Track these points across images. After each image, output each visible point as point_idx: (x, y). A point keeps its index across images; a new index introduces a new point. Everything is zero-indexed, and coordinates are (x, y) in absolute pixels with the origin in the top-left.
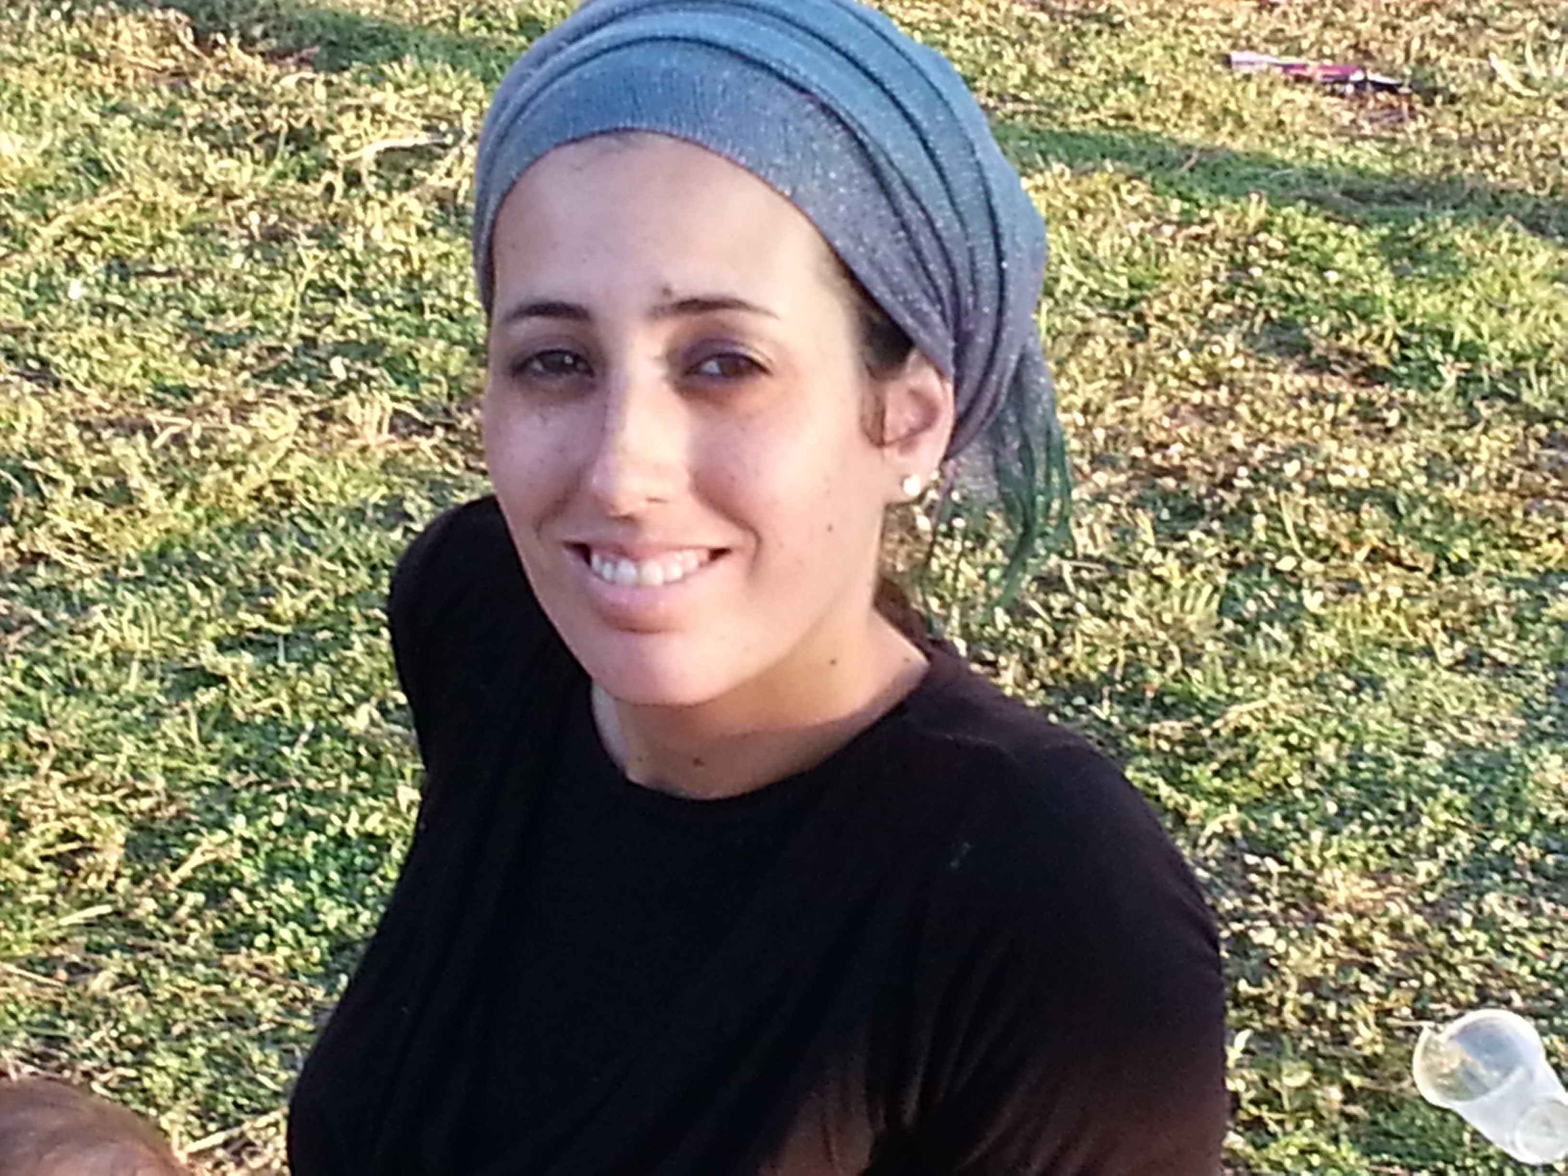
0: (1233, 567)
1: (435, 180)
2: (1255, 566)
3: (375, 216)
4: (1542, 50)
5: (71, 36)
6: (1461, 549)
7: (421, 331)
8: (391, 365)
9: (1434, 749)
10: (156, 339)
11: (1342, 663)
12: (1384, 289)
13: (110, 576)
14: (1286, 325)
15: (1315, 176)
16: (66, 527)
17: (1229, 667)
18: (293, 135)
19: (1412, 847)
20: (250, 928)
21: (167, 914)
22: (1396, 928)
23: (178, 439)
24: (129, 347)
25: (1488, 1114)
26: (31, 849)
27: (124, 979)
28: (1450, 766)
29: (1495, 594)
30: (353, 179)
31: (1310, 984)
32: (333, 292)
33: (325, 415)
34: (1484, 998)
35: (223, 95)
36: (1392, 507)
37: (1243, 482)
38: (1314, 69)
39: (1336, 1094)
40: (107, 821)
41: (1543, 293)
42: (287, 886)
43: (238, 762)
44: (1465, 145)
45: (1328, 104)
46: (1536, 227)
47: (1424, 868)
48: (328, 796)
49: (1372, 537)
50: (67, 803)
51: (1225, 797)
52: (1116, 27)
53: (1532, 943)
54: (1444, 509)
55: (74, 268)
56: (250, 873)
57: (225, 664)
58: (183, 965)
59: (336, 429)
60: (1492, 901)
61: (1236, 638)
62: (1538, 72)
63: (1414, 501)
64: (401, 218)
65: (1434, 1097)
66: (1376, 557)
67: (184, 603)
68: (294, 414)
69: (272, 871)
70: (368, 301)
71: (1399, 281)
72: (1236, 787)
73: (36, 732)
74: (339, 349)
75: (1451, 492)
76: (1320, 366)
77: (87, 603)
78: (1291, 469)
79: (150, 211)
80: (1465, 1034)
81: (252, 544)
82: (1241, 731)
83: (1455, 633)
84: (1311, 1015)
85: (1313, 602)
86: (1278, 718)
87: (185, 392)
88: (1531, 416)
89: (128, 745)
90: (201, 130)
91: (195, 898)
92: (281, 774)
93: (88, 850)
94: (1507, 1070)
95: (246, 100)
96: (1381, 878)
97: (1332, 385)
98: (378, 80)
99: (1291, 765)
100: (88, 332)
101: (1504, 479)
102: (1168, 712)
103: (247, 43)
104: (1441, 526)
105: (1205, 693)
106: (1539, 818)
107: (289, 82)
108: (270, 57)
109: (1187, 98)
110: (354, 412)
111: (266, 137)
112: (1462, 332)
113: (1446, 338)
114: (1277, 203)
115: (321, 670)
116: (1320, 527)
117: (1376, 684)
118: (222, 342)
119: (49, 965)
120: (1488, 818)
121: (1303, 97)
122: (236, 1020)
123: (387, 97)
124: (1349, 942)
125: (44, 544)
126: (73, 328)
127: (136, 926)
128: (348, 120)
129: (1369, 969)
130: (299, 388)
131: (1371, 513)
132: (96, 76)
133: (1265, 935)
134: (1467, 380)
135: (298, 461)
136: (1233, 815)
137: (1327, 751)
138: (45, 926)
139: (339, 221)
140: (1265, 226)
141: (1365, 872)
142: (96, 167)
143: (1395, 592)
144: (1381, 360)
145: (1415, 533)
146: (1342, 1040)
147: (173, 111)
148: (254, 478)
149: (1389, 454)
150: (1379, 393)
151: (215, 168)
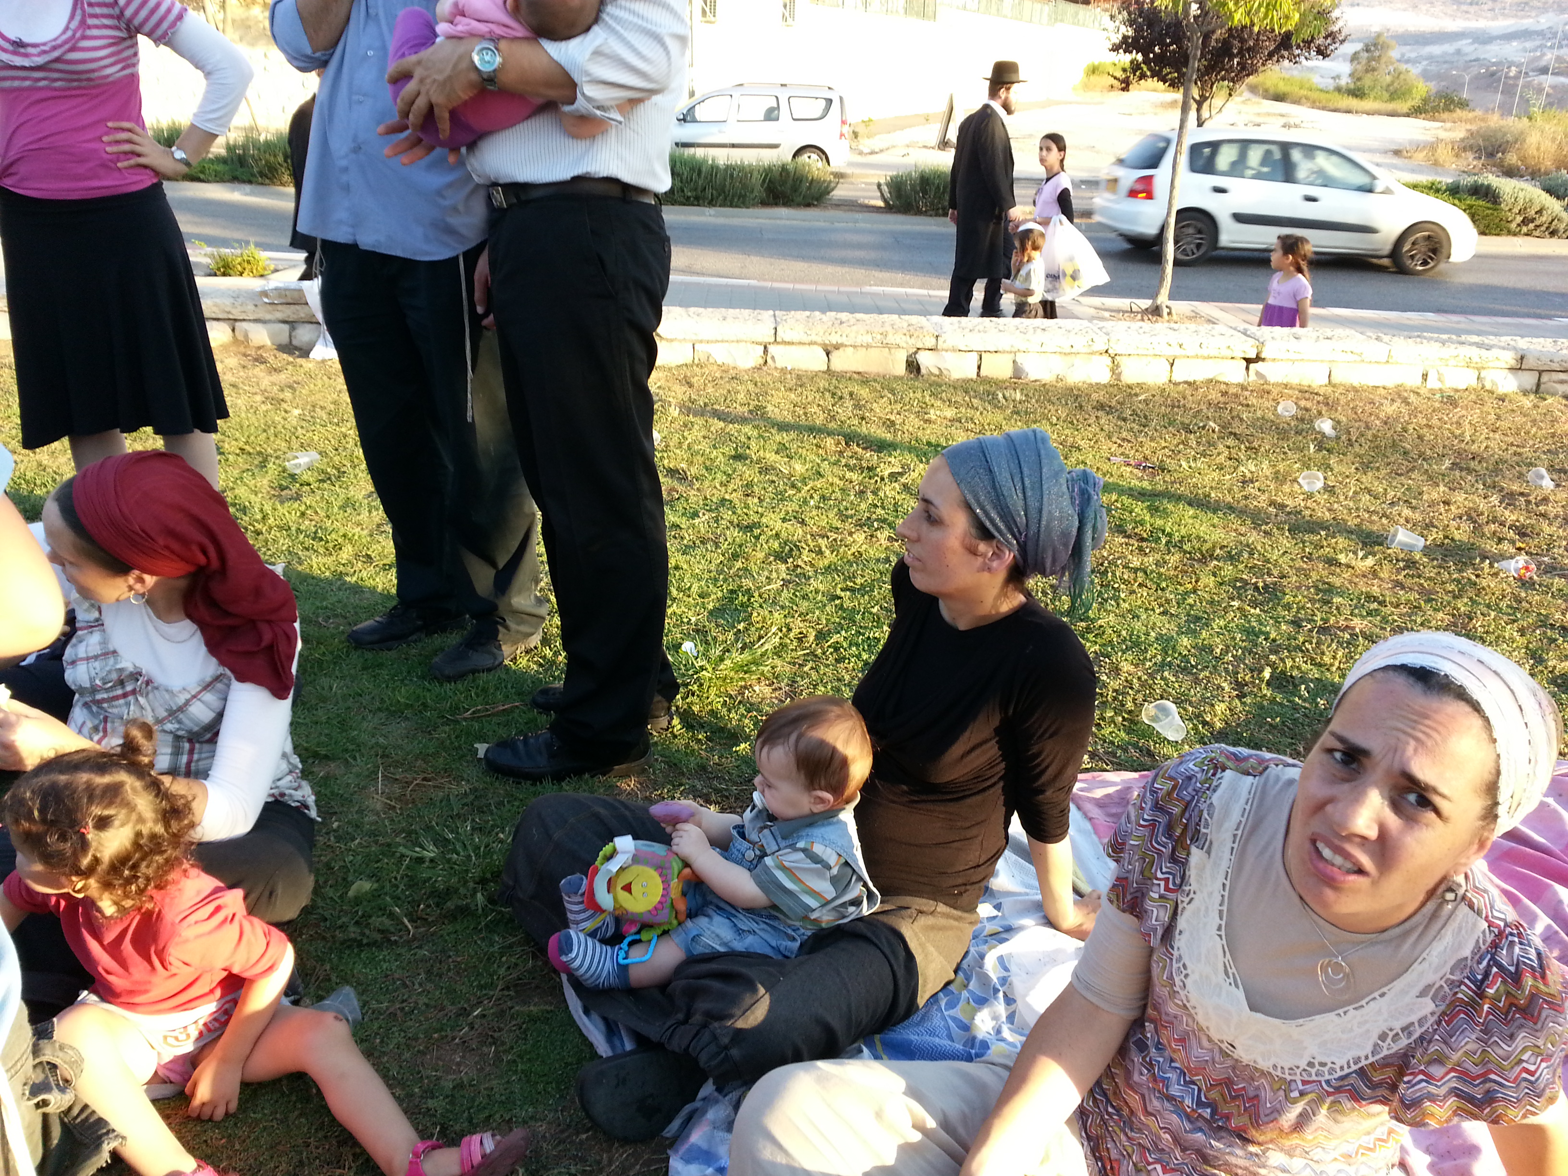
1: (903, 480)
2: (1108, 586)
3: (887, 488)
4: (1195, 459)
5: (815, 442)
6: (1164, 585)
7: (897, 517)
8: (889, 525)
9: (1153, 634)
10: (831, 516)
11: (1129, 611)
12: (1147, 518)
13: (816, 572)
14: (1120, 526)
15: (1131, 489)
16: (806, 559)
18: (868, 468)
19: (1145, 658)
20: (844, 658)
21: (824, 653)
22: (1139, 678)
23: (835, 540)
24: (824, 517)
25: (1161, 727)
26: (792, 635)
27: (812, 668)
28: (1157, 639)
29: (1172, 596)
30: (882, 479)
31: (1115, 691)
32: (876, 506)
33: (872, 536)
34: (1162, 698)
35: (851, 457)
36: (1146, 573)
37: (1106, 564)
38: (1132, 462)
39: (1120, 719)
40: (811, 630)
41: (1191, 521)
42: (854, 649)
43: (844, 618)
44: (1172, 483)
45: (1135, 471)
46: (1190, 504)
47: (1148, 664)
48: (866, 628)
49: (1140, 580)
50: (801, 625)
51: (1096, 643)
52: (1080, 450)
53: (1176, 685)
54: (1160, 575)
55: (812, 497)
56: (845, 644)
57: (843, 594)
58: (827, 666)
59: (874, 539)
60: (1166, 674)
61: (1101, 603)
62: (1193, 465)
63: (1152, 572)
64: (894, 489)
65: (1147, 722)
66: (1140, 585)
67: (834, 579)
68: (864, 535)
69: (851, 645)
70: (884, 508)
71: (1152, 516)
72: (1099, 640)
73: (795, 608)
74: (875, 520)
75: (1162, 570)
76: (1129, 537)
77: (809, 578)
78: (1119, 562)
79: (832, 484)
80: (1156, 706)
81: (851, 566)
82: (1101, 626)
83: (1160, 605)
84: (1115, 699)
85: (1123, 595)
86: (1111, 624)
87: (837, 529)
88: (1185, 552)
89: (817, 612)
90: (845, 466)
91: (831, 650)
92: (854, 622)
93: (806, 637)
94: (1167, 716)
95: (857, 459)
96: (1137, 666)
97: (1131, 541)
98: (890, 455)
99: (1114, 636)
100: (814, 513)
101: (1176, 568)
102: (1082, 620)
103: (858, 445)
104: (1159, 578)
105: (1092, 616)
106: (1180, 654)
107: (868, 455)
108: (863, 449)
109: (1098, 469)
110: (879, 535)
111: (862, 468)
112: (1168, 530)
113: (1163, 531)
114: (1120, 495)
115: (866, 597)
116: (1126, 577)
117: (1138, 617)
118: (847, 517)
119: (794, 664)
120: (1166, 653)
121: (1129, 469)
122: (839, 680)
123: (892, 460)
124: (1127, 681)
125: (800, 563)
126: (811, 511)
127: (816, 656)
128: (882, 465)
129: (1132, 688)
130: (866, 529)
131: (1140, 574)
132: (820, 451)
133: (1104, 678)
134: (1167, 543)
135: (864, 547)
136: (1097, 647)
137: (1124, 633)
138: (794, 654)
139: (878, 489)
140: (1116, 501)
141: (1132, 664)
142: (819, 473)
143: (1145, 594)
144: (1145, 536)
145: (1151, 580)
146: (1123, 705)
147: (839, 461)
148: (853, 550)
149: (1146, 560)
150: (1144, 544)
151: (848, 475)
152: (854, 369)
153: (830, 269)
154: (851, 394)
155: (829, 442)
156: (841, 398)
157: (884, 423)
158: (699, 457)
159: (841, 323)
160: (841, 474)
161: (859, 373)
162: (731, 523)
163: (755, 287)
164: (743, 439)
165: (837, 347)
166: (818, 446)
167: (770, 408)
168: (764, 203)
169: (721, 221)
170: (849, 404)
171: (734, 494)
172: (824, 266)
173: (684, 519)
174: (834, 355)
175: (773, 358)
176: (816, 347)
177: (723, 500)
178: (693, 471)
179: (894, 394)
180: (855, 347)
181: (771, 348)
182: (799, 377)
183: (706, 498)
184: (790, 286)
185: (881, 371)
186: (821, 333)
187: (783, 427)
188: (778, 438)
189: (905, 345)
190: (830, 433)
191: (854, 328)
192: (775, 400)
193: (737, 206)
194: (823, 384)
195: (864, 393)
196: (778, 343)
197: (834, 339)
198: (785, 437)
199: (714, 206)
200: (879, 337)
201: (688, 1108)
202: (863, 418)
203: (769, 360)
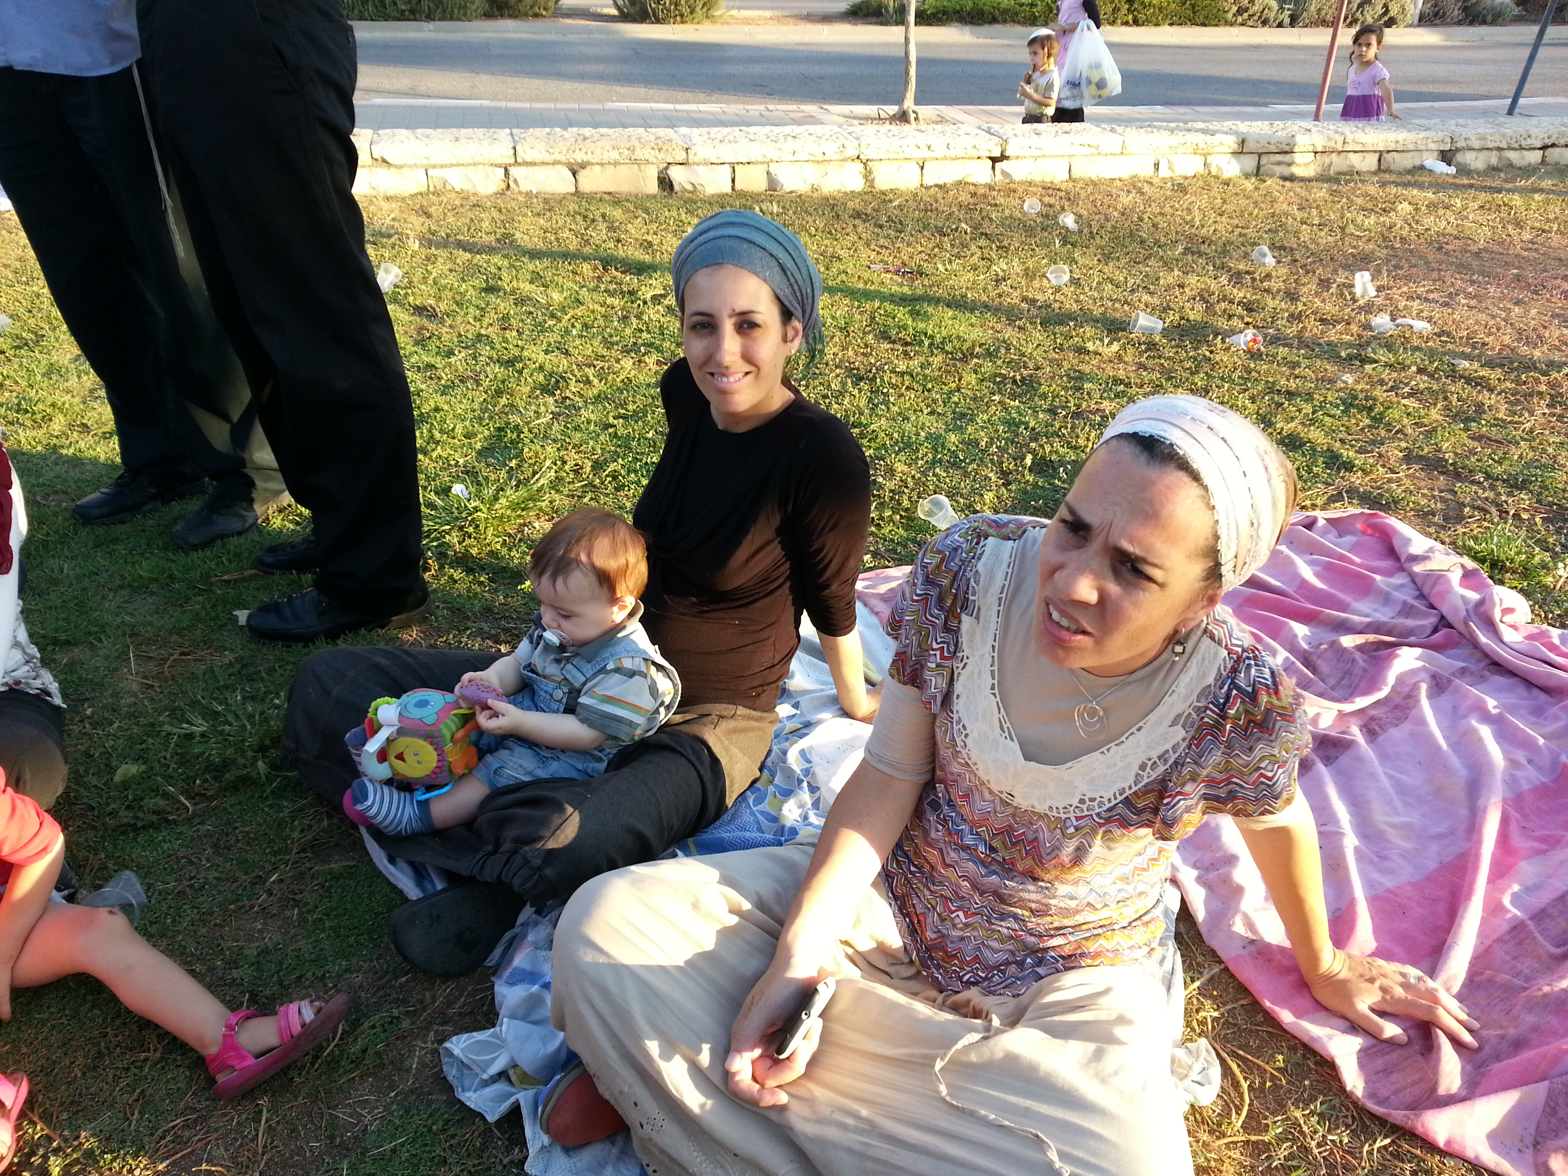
0: (872, 392)
1: (666, 302)
2: (877, 391)
3: (651, 312)
4: (950, 262)
5: (571, 268)
6: (930, 386)
7: (664, 340)
8: (657, 349)
9: (923, 434)
10: (596, 344)
11: (899, 414)
12: (910, 322)
13: (585, 402)
14: (885, 332)
15: (892, 295)
16: (574, 390)
17: (871, 416)
18: (629, 292)
19: (917, 458)
20: (624, 486)
21: (602, 483)
22: (913, 477)
23: (602, 368)
24: (589, 346)
25: (937, 521)
26: (567, 467)
28: (927, 438)
29: (938, 396)
30: (645, 303)
31: (891, 491)
32: (641, 331)
33: (640, 361)
34: (935, 493)
35: (611, 282)
36: (912, 376)
37: (874, 370)
38: (891, 269)
39: (898, 517)
40: (586, 461)
41: (951, 322)
42: (633, 475)
43: (619, 446)
44: (931, 286)
45: (895, 277)
46: (949, 306)
47: (920, 462)
48: (642, 454)
49: (907, 383)
50: (576, 457)
51: (870, 447)
52: (840, 260)
53: (947, 480)
54: (925, 376)
55: (573, 326)
56: (622, 472)
57: (616, 422)
58: (607, 495)
59: (643, 365)
60: (937, 470)
61: (872, 409)
62: (949, 268)
63: (917, 374)
64: (658, 312)
65: (923, 517)
66: (908, 388)
67: (605, 408)
68: (631, 361)
69: (629, 472)
70: (649, 332)
71: (914, 320)
72: (872, 444)
73: (568, 440)
74: (643, 345)
75: (927, 372)
76: (894, 342)
77: (580, 408)
78: (886, 367)
79: (593, 312)
80: (930, 501)
81: (622, 393)
82: (874, 431)
83: (928, 406)
84: (892, 499)
85: (892, 399)
86: (883, 428)
87: (603, 357)
88: (947, 353)
89: (591, 443)
90: (605, 291)
91: (609, 479)
92: (630, 448)
93: (582, 468)
94: (941, 510)
95: (616, 283)
96: (910, 465)
97: (896, 347)
98: (651, 277)
99: (887, 439)
100: (578, 342)
101: (940, 368)
102: (855, 427)
103: (616, 269)
104: (924, 380)
105: (865, 422)
106: (949, 450)
107: (628, 278)
108: (622, 272)
109: (859, 277)
110: (647, 360)
111: (622, 292)
112: (930, 332)
113: (926, 334)
114: (882, 302)
115: (640, 423)
116: (893, 381)
117: (908, 419)
118: (612, 344)
119: (573, 496)
120: (936, 450)
121: (889, 276)
122: (620, 508)
123: (654, 282)
124: (902, 481)
125: (568, 394)
126: (574, 341)
127: (595, 486)
128: (643, 288)
129: (907, 487)
130: (633, 355)
131: (906, 377)
132: (577, 278)
133: (880, 480)
134: (930, 345)
135: (633, 373)
136: (872, 451)
137: (896, 435)
138: (571, 487)
139: (642, 313)
140: (879, 308)
141: (905, 464)
142: (578, 301)
143: (913, 396)
144: (909, 340)
145: (918, 382)
146: (900, 504)
147: (598, 286)
148: (622, 377)
149: (911, 363)
150: (909, 348)
151: (609, 301)
152: (604, 190)
153: (568, 86)
154: (604, 216)
155: (586, 268)
156: (593, 221)
157: (641, 244)
158: (447, 292)
159: (585, 139)
160: (601, 299)
161: (609, 193)
162: (491, 358)
163: (488, 108)
164: (493, 270)
165: (583, 166)
166: (575, 273)
167: (518, 235)
168: (488, 16)
169: (442, 36)
170: (602, 226)
171: (490, 329)
172: (561, 83)
173: (439, 358)
174: (582, 175)
175: (515, 181)
176: (560, 166)
177: (479, 335)
178: (443, 307)
179: (648, 214)
180: (602, 164)
181: (513, 171)
182: (546, 201)
183: (460, 335)
184: (527, 105)
185: (633, 190)
186: (565, 152)
187: (535, 255)
188: (531, 267)
189: (654, 160)
190: (586, 259)
191: (599, 143)
192: (524, 227)
193: (459, 20)
194: (572, 207)
195: (617, 214)
196: (519, 164)
197: (580, 157)
198: (538, 265)
199: (433, 20)
200: (626, 152)
201: (508, 935)
202: (619, 241)
203: (512, 184)
